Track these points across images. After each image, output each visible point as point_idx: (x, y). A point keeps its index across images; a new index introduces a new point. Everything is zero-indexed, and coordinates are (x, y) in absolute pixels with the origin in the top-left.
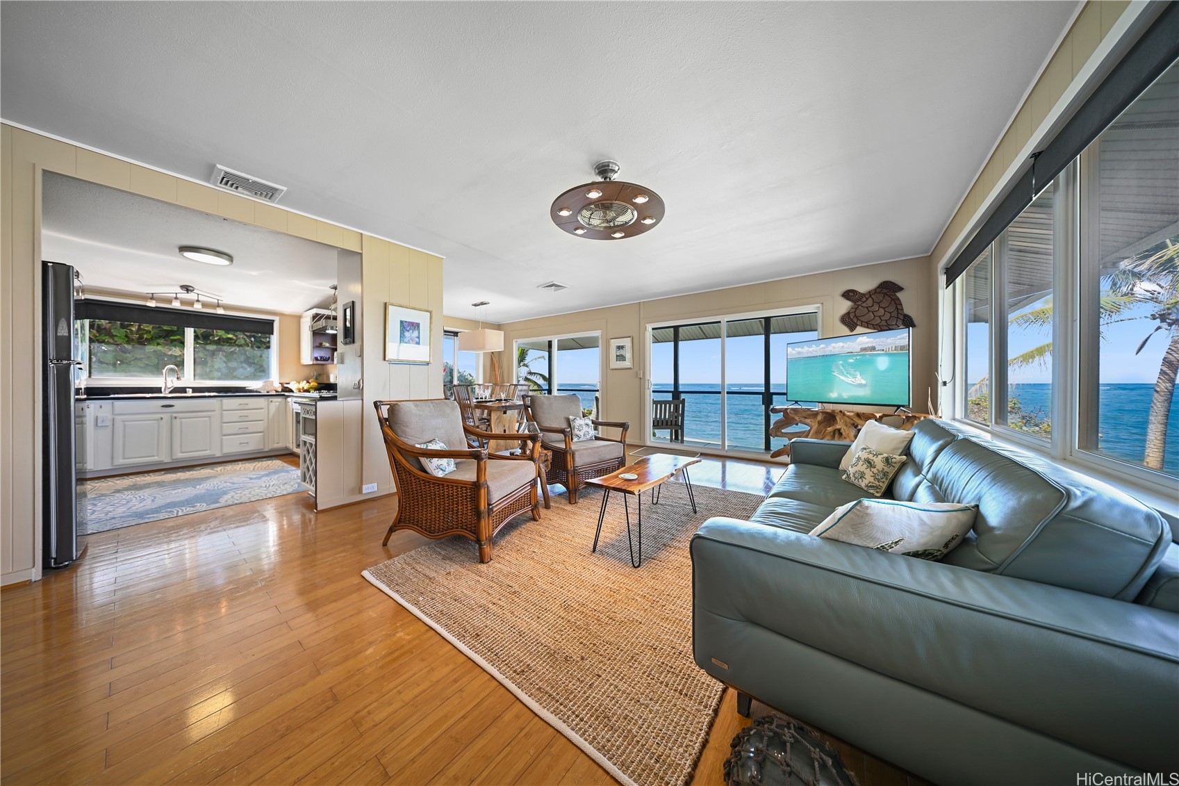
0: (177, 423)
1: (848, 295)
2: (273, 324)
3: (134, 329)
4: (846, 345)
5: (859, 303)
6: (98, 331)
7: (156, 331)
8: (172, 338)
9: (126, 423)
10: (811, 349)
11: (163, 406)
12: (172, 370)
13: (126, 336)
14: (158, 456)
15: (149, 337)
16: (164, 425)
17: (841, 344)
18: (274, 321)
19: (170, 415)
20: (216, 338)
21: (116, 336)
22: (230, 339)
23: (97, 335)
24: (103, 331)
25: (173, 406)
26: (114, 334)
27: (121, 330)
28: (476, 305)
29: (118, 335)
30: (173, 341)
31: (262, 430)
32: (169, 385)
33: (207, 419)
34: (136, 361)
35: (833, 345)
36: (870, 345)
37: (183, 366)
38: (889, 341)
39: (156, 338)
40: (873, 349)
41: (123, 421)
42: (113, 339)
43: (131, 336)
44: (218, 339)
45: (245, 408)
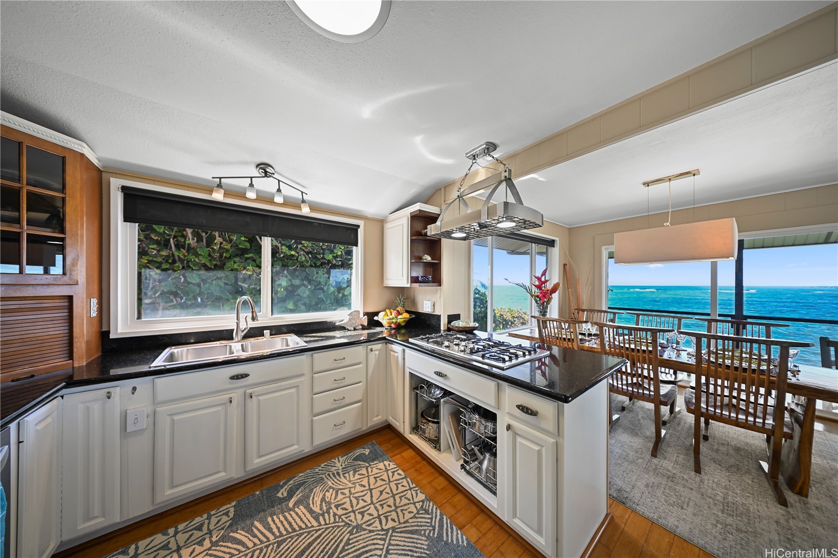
0: (253, 404)
2: (357, 230)
3: (215, 248)
6: (188, 251)
7: (233, 249)
8: (246, 256)
9: (176, 418)
11: (232, 378)
12: (245, 303)
13: (210, 255)
14: (225, 470)
15: (228, 256)
16: (235, 410)
18: (359, 226)
19: (241, 391)
20: (282, 256)
21: (201, 255)
22: (293, 256)
23: (186, 254)
24: (192, 251)
25: (247, 375)
26: (199, 253)
27: (205, 249)
28: (647, 184)
29: (203, 254)
30: (247, 259)
31: (359, 398)
32: (243, 326)
33: (293, 390)
34: (217, 280)
37: (260, 294)
39: (234, 257)
41: (170, 415)
42: (198, 258)
43: (213, 254)
44: (283, 257)
45: (342, 365)
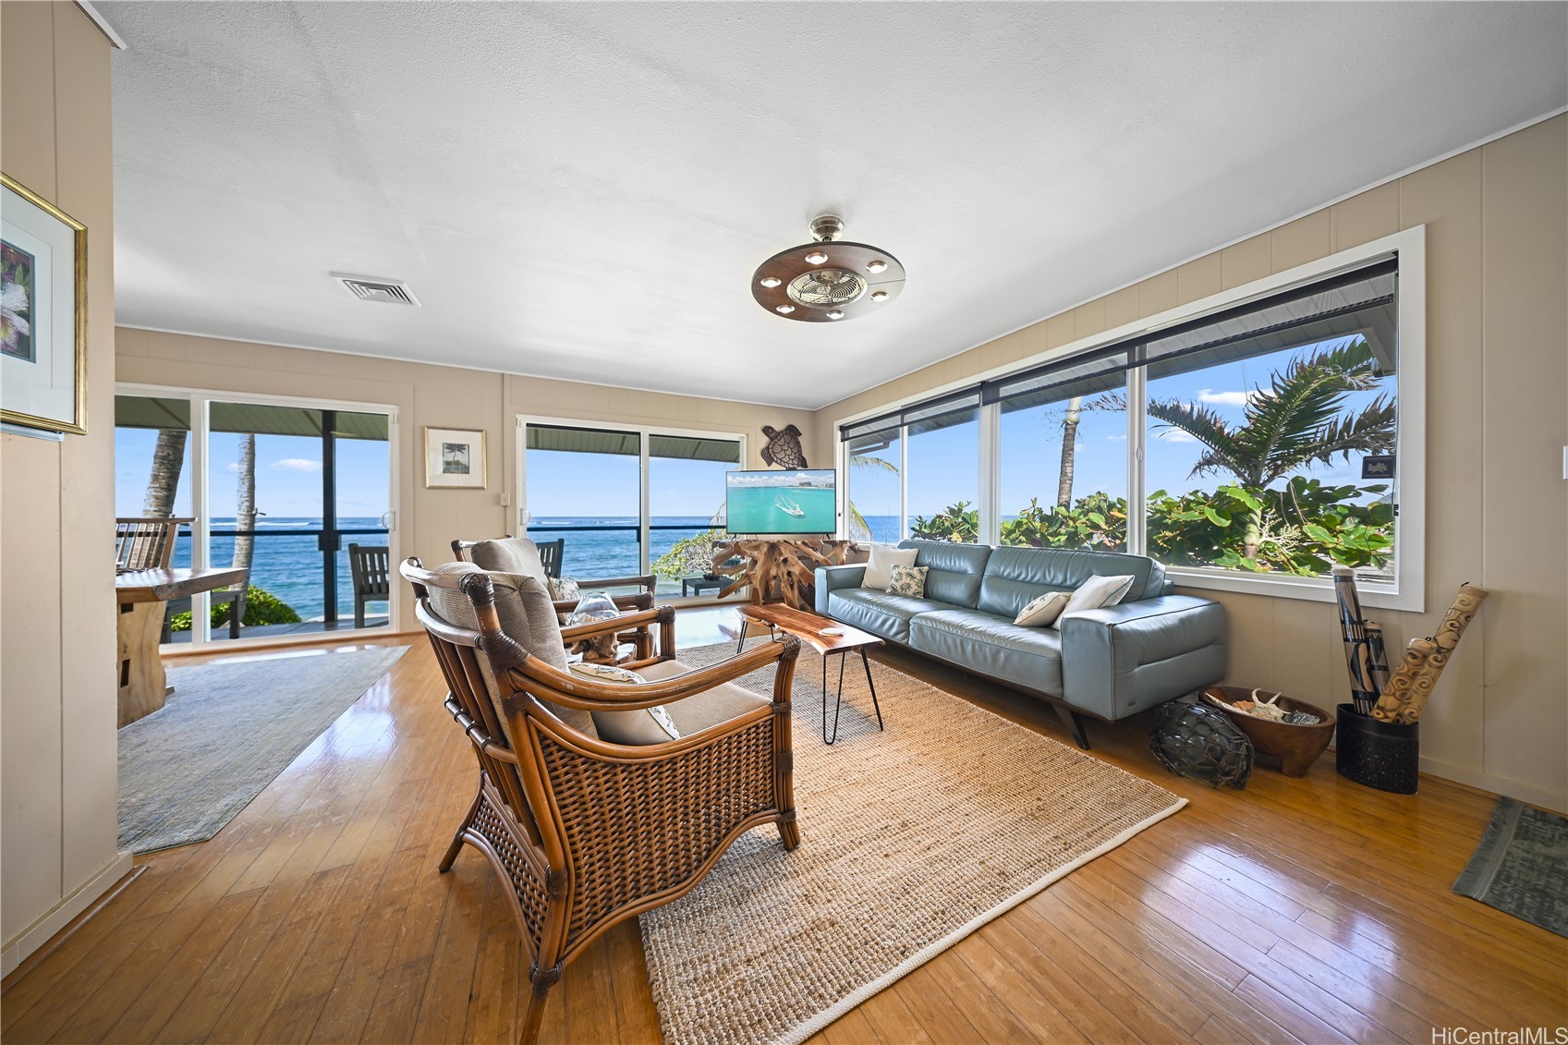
1: (767, 430)
4: (787, 479)
5: (776, 440)
10: (753, 480)
17: (783, 478)
35: (775, 477)
36: (807, 481)
38: (822, 478)
40: (809, 484)
